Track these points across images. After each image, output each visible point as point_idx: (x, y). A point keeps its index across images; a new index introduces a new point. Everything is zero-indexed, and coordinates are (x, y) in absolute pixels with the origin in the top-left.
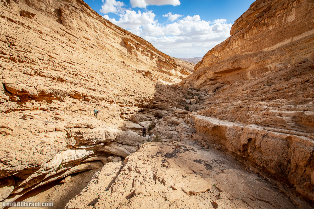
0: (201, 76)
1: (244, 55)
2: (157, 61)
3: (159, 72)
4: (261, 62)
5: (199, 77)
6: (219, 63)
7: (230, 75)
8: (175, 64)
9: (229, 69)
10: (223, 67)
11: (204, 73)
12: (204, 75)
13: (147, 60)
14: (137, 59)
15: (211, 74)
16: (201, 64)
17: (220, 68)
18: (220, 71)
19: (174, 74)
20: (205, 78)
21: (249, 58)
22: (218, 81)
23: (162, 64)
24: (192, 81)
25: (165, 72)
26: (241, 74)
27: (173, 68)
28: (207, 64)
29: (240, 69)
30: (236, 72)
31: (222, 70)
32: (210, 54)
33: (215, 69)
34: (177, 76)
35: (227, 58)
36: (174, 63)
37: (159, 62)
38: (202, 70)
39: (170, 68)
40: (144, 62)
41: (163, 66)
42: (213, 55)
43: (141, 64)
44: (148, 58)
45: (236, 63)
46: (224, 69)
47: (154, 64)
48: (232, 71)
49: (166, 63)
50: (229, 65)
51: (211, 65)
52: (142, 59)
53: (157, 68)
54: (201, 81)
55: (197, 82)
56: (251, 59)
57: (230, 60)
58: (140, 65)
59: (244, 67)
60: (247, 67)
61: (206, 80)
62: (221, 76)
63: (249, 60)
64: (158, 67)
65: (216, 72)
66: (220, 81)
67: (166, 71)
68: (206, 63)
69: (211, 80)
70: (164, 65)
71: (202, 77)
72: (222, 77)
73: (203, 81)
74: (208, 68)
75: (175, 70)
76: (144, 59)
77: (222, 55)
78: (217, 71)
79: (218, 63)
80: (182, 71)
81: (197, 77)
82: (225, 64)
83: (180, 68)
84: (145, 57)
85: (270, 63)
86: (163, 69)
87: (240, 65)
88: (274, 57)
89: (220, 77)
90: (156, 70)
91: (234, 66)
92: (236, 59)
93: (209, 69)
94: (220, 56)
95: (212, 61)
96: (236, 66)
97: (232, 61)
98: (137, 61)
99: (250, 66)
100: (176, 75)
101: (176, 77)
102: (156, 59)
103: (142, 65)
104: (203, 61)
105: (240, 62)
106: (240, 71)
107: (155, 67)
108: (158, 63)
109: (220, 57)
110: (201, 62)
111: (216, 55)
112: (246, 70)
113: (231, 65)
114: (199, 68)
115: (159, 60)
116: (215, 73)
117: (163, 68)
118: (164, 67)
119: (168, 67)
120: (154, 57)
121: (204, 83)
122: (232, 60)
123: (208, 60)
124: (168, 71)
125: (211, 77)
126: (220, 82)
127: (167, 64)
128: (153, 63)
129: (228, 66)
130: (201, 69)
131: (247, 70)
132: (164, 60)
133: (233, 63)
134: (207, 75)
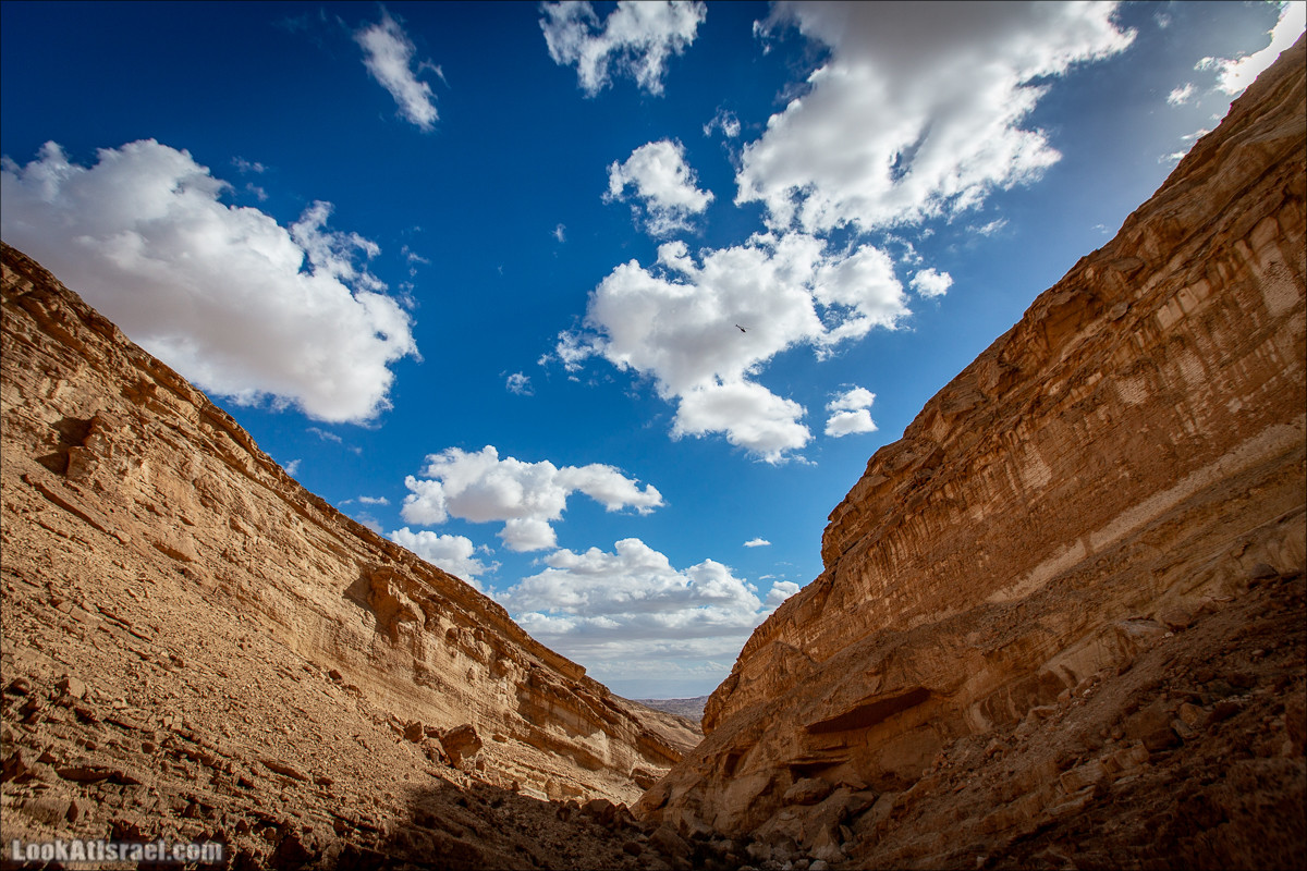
0: (743, 751)
1: (918, 628)
2: (520, 688)
3: (529, 749)
4: (1012, 651)
5: (734, 760)
6: (816, 678)
7: (887, 735)
8: (612, 705)
9: (873, 701)
10: (843, 694)
11: (758, 734)
12: (757, 748)
13: (469, 676)
14: (419, 670)
15: (793, 735)
16: (732, 690)
17: (826, 698)
18: (832, 715)
19: (607, 760)
20: (767, 764)
21: (944, 638)
22: (836, 775)
23: (546, 704)
24: (703, 785)
25: (560, 748)
26: (942, 724)
27: (600, 727)
28: (758, 690)
29: (920, 696)
30: (911, 717)
31: (841, 712)
32: (766, 642)
33: (808, 710)
34: (619, 768)
35: (846, 652)
36: (603, 700)
37: (533, 693)
38: (745, 721)
39: (584, 722)
40: (454, 689)
41: (551, 713)
42: (778, 643)
43: (438, 696)
44: (476, 668)
45: (894, 669)
46: (852, 699)
47: (507, 701)
48: (891, 713)
49: (564, 694)
50: (865, 681)
51: (782, 689)
52: (445, 670)
53: (518, 722)
54: (748, 784)
55: (729, 790)
56: (958, 644)
57: (863, 658)
58: (429, 701)
59: (941, 685)
60: (954, 680)
61: (772, 773)
62: (845, 747)
63: (949, 650)
64: (524, 715)
65: (814, 721)
66: (847, 773)
67: (568, 740)
68: (754, 686)
69: (799, 771)
70: (556, 710)
71: (750, 757)
72: (851, 751)
73: (760, 783)
74: (772, 705)
75: (611, 735)
76: (453, 674)
77: (819, 639)
78: (818, 718)
79: (810, 679)
80: (649, 744)
81: (725, 758)
82: (847, 677)
83: (634, 725)
84: (461, 663)
85: (1052, 649)
86: (553, 731)
87: (918, 677)
88: (1055, 619)
89: (839, 753)
90: (513, 735)
91: (890, 684)
92: (887, 649)
93: (775, 709)
94: (810, 646)
95: (782, 671)
96: (898, 682)
97: (875, 659)
98: (416, 680)
99: (965, 678)
100: (614, 764)
101: (614, 776)
102: (517, 676)
103: (443, 704)
104: (738, 674)
105: (912, 663)
106: (928, 709)
107: (507, 716)
108: (527, 695)
109: (815, 650)
110: (733, 683)
111: (795, 643)
112: (956, 699)
113: (876, 680)
114: (728, 713)
115: (533, 683)
116: (814, 730)
117: (551, 722)
118: (555, 719)
119: (574, 719)
120: (508, 663)
121: (767, 791)
122: (869, 654)
123: (761, 668)
124: (578, 741)
125: (793, 754)
126: (850, 781)
127: (573, 701)
128: (499, 696)
129: (864, 687)
130: (737, 715)
131: (959, 699)
132: (557, 684)
133: (881, 670)
134: (775, 744)
